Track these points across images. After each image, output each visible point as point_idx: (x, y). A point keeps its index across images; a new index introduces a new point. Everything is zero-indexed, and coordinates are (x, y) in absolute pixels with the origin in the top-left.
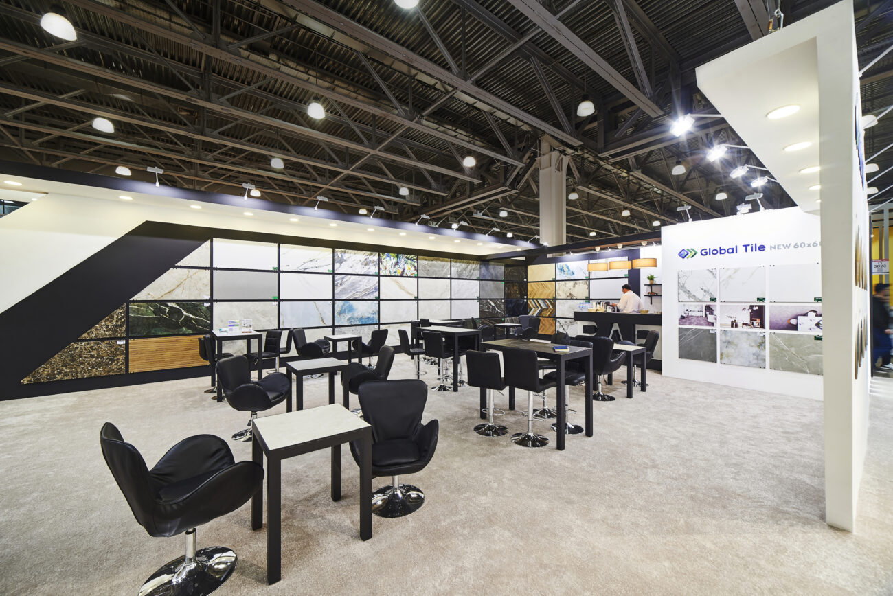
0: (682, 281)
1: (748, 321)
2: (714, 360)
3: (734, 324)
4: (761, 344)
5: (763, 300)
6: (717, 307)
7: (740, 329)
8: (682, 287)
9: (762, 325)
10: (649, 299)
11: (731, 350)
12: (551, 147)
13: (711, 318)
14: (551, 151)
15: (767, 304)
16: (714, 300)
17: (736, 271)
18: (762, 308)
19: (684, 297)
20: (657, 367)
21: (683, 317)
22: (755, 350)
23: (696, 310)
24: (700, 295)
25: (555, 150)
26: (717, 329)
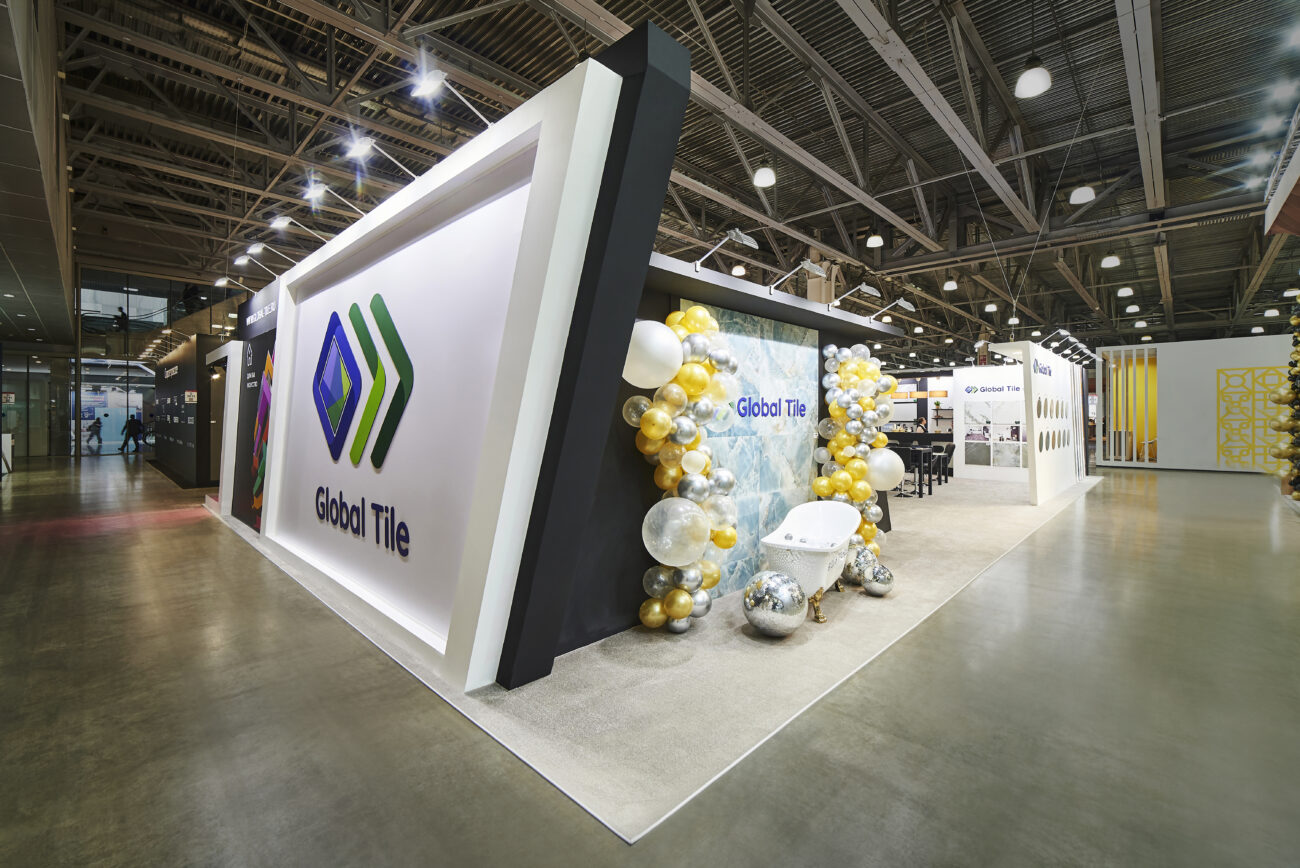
0: (967, 409)
1: (1009, 437)
2: (989, 464)
3: (1001, 439)
4: (1017, 452)
5: (1018, 423)
6: (991, 427)
7: (1005, 442)
8: (967, 413)
9: (1018, 439)
10: (935, 421)
11: (999, 457)
12: (821, 256)
13: (987, 435)
14: (821, 260)
15: (1020, 425)
16: (989, 422)
17: (1003, 403)
18: (1018, 428)
19: (969, 420)
20: (950, 473)
21: (968, 435)
22: (1013, 455)
23: (977, 430)
24: (980, 419)
25: (825, 259)
26: (991, 442)
